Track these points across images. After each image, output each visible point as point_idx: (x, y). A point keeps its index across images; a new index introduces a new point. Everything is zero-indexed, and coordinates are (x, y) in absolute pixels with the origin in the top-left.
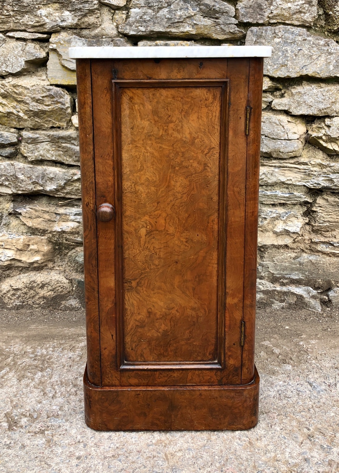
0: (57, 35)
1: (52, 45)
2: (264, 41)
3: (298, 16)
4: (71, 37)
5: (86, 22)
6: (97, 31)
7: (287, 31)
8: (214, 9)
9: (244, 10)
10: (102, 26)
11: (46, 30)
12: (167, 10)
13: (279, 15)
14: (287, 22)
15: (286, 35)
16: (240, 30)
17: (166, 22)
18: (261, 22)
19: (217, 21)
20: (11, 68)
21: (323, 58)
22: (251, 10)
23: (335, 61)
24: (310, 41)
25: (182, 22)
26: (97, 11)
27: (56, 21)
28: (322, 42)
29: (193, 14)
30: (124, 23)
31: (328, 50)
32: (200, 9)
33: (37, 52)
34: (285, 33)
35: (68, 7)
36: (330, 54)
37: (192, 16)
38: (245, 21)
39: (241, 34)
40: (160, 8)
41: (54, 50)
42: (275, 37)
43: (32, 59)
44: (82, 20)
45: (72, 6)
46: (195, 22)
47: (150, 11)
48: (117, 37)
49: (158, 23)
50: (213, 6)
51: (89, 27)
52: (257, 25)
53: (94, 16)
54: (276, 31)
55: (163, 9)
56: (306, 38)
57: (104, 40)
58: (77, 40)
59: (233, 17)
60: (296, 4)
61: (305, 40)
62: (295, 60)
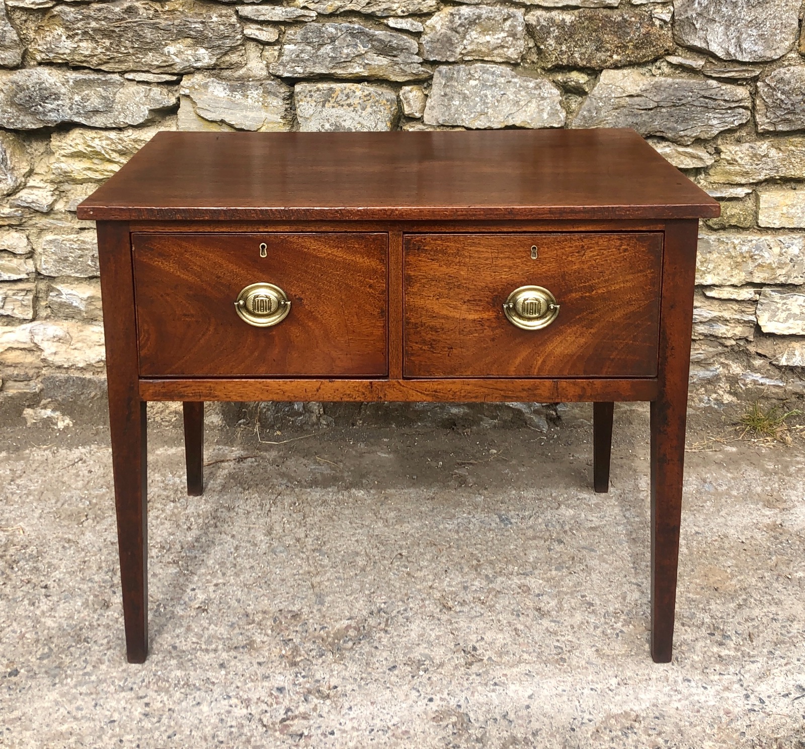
0: (190, 77)
1: (184, 89)
2: (456, 84)
3: (500, 51)
4: (208, 80)
5: (227, 61)
6: (241, 72)
7: (485, 71)
8: (390, 46)
9: (429, 44)
10: (248, 66)
11: (176, 72)
12: (331, 47)
13: (474, 51)
14: (486, 59)
15: (485, 76)
16: (425, 69)
17: (330, 62)
18: (452, 60)
19: (395, 59)
20: (130, 119)
21: (533, 105)
22: (439, 45)
23: (549, 108)
24: (516, 83)
25: (350, 61)
26: (241, 47)
27: (188, 61)
28: (531, 85)
29: (363, 52)
30: (276, 62)
31: (540, 94)
32: (373, 46)
33: (165, 99)
34: (483, 73)
35: (203, 43)
36: (543, 98)
37: (363, 54)
38: (431, 59)
39: (427, 75)
40: (322, 45)
41: (187, 96)
42: (470, 79)
43: (158, 107)
44: (223, 59)
45: (208, 42)
46: (366, 61)
47: (309, 48)
48: (268, 79)
49: (320, 63)
50: (390, 42)
51: (231, 67)
52: (447, 63)
53: (238, 53)
54: (472, 72)
55: (326, 46)
56: (510, 79)
57: (251, 83)
58: (215, 84)
59: (417, 54)
60: (496, 37)
61: (510, 82)
62: (497, 107)
